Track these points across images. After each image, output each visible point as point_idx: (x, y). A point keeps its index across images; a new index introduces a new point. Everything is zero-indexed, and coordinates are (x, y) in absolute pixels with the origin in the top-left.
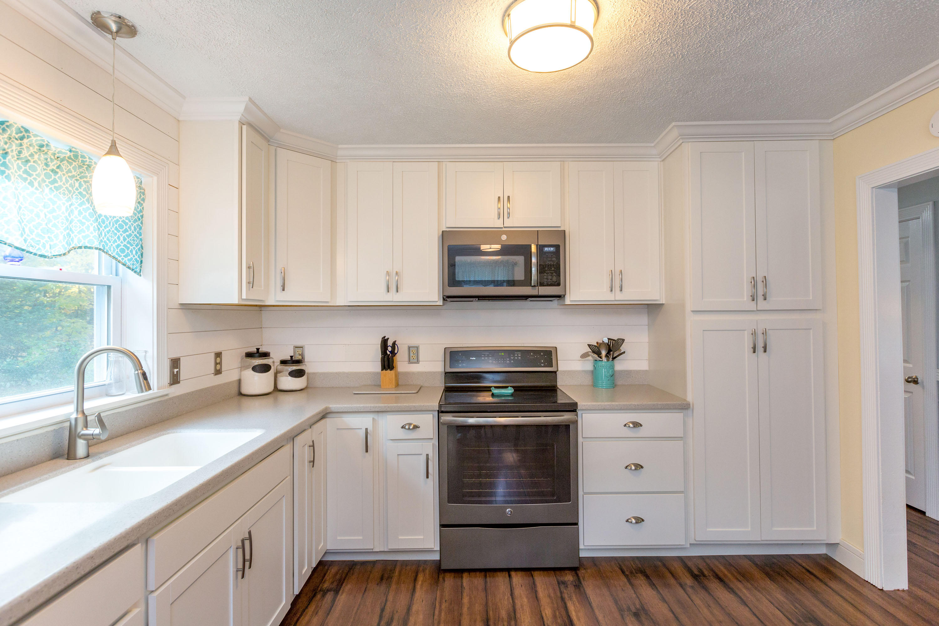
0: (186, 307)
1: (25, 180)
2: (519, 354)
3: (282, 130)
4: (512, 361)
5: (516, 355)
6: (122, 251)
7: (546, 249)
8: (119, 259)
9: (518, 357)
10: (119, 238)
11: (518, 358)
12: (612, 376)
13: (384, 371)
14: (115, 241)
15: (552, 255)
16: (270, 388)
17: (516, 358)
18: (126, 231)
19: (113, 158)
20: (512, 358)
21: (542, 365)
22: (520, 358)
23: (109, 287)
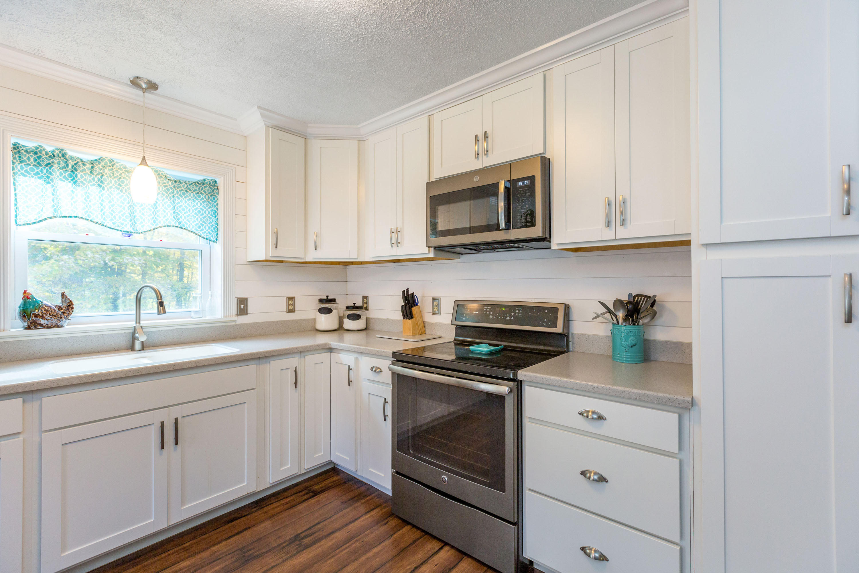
0: (253, 263)
1: (119, 189)
2: (521, 310)
3: (310, 125)
4: (512, 318)
5: (517, 311)
6: (199, 227)
7: (520, 184)
8: (196, 232)
9: (519, 313)
10: (197, 219)
11: (519, 315)
12: (632, 347)
13: (405, 320)
14: (195, 221)
15: (526, 190)
16: (336, 326)
17: (517, 314)
18: (202, 214)
19: (143, 167)
20: (513, 314)
21: (545, 324)
22: (520, 315)
23: (201, 250)
